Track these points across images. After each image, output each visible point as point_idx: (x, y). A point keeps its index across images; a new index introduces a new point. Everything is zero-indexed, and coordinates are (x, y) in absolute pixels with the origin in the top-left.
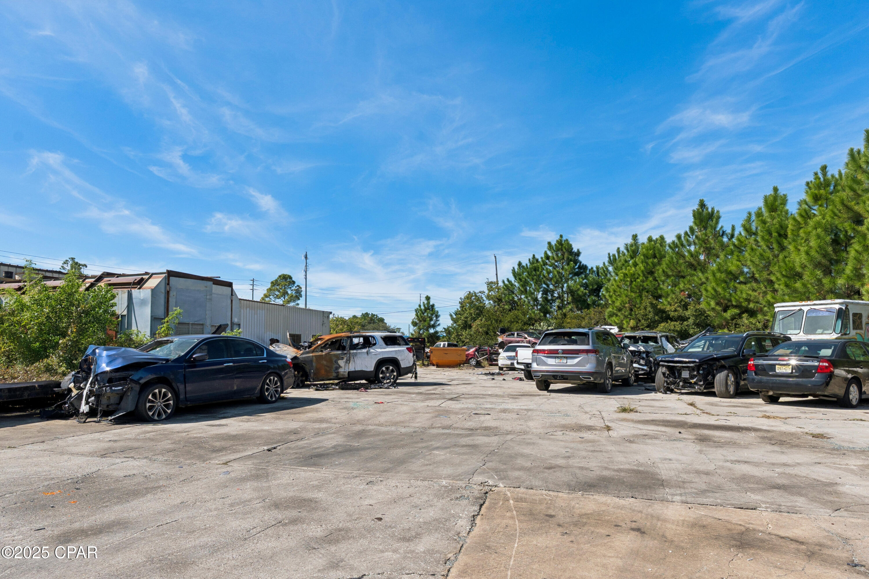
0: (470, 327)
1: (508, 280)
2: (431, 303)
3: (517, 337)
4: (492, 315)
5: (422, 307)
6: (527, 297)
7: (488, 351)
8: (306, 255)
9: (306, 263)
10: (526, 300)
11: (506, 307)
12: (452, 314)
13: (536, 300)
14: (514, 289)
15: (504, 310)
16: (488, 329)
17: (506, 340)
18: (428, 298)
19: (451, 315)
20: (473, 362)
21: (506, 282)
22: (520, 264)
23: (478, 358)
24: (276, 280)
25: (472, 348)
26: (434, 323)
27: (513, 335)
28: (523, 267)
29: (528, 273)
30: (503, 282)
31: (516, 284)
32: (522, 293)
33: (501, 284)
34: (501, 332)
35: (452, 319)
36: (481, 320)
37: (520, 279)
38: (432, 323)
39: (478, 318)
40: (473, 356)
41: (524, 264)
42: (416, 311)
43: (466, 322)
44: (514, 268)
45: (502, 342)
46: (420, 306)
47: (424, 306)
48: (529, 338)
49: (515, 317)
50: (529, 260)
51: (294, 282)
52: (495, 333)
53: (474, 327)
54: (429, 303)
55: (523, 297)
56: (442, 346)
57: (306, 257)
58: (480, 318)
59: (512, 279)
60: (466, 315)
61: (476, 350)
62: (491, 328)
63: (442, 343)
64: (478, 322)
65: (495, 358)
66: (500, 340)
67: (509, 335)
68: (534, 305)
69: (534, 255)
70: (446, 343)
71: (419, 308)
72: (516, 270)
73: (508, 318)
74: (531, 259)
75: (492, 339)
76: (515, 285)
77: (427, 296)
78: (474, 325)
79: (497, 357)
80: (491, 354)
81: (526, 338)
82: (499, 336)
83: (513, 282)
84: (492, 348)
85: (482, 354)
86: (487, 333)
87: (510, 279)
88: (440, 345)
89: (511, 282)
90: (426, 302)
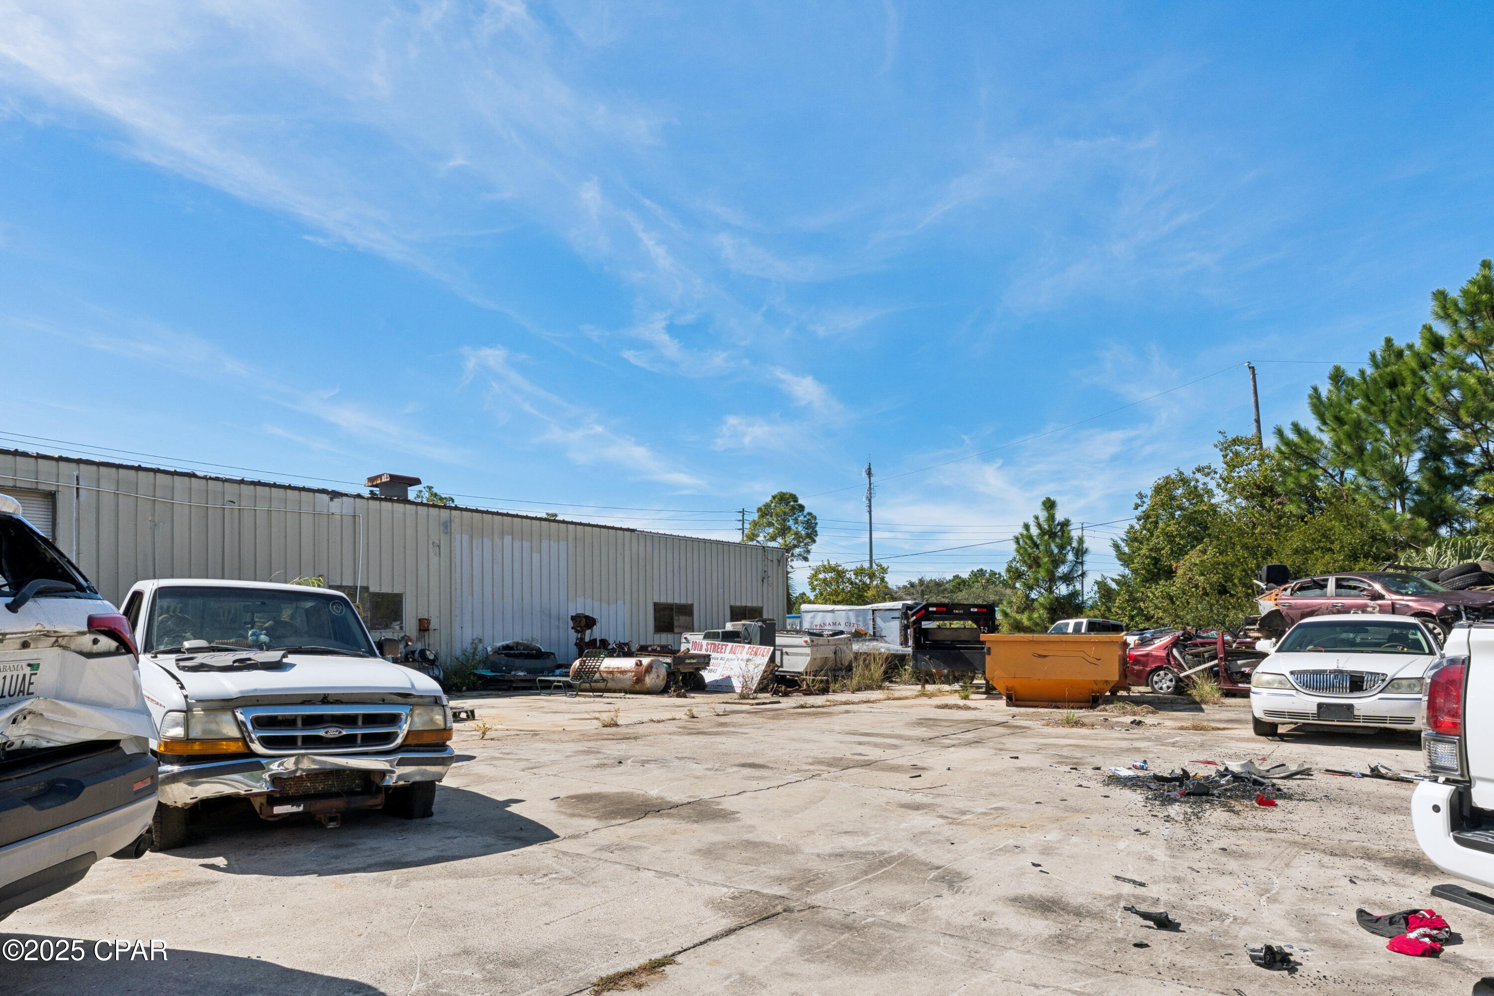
0: (1170, 574)
1: (1296, 428)
2: (1059, 517)
3: (1338, 595)
4: (1241, 533)
5: (1035, 531)
6: (1363, 473)
7: (1219, 646)
8: (870, 469)
9: (870, 484)
10: (1361, 481)
11: (1291, 508)
12: (1120, 542)
13: (1398, 479)
14: (1317, 451)
15: (1280, 518)
16: (1228, 578)
17: (1290, 607)
18: (1050, 505)
19: (1117, 547)
20: (1164, 683)
21: (1292, 436)
22: (1337, 377)
23: (1182, 668)
24: (767, 506)
25: (1163, 633)
26: (1071, 571)
27: (1322, 586)
28: (1351, 381)
29: (1367, 397)
30: (1280, 433)
31: (1326, 438)
32: (1347, 461)
33: (1270, 442)
34: (1268, 580)
35: (1121, 555)
36: (1204, 552)
37: (1340, 421)
38: (1063, 569)
39: (1193, 547)
40: (1165, 663)
41: (1352, 373)
42: (1017, 540)
43: (1156, 561)
44: (1315, 389)
45: (1272, 614)
46: (1027, 527)
47: (1039, 526)
48: (1391, 597)
49: (1317, 536)
50: (1373, 356)
51: (802, 508)
52: (1251, 586)
53: (1180, 572)
54: (1051, 518)
55: (1350, 473)
56: (1070, 630)
57: (869, 474)
58: (1199, 547)
59: (1311, 424)
60: (1154, 540)
61: (1175, 643)
62: (1238, 573)
63: (1072, 622)
64: (1193, 556)
65: (1247, 670)
66: (1266, 605)
67: (1301, 589)
68: (1393, 496)
69: (1389, 341)
70: (1085, 621)
71: (1025, 532)
72: (1324, 393)
73: (1296, 540)
74: (1379, 354)
75: (1239, 607)
76: (1321, 442)
77: (1048, 499)
78: (1182, 568)
79: (1254, 666)
80: (1232, 655)
81: (1381, 597)
82: (1261, 592)
83: (1313, 432)
84: (1235, 636)
85: (1195, 655)
86: (1223, 591)
87: (1303, 425)
88: (1068, 624)
89: (1307, 432)
90: (1043, 515)
